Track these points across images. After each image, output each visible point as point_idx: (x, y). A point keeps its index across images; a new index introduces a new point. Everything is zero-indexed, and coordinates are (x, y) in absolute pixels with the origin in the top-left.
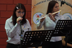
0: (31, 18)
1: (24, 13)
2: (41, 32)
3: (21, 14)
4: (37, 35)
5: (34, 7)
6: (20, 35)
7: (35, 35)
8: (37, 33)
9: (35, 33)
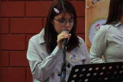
0: (85, 34)
1: (73, 23)
2: (110, 68)
3: (68, 24)
4: (102, 74)
5: (91, 7)
6: (59, 75)
7: (95, 74)
8: (101, 70)
9: (97, 69)
